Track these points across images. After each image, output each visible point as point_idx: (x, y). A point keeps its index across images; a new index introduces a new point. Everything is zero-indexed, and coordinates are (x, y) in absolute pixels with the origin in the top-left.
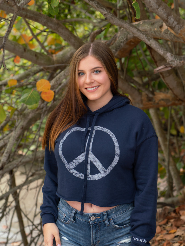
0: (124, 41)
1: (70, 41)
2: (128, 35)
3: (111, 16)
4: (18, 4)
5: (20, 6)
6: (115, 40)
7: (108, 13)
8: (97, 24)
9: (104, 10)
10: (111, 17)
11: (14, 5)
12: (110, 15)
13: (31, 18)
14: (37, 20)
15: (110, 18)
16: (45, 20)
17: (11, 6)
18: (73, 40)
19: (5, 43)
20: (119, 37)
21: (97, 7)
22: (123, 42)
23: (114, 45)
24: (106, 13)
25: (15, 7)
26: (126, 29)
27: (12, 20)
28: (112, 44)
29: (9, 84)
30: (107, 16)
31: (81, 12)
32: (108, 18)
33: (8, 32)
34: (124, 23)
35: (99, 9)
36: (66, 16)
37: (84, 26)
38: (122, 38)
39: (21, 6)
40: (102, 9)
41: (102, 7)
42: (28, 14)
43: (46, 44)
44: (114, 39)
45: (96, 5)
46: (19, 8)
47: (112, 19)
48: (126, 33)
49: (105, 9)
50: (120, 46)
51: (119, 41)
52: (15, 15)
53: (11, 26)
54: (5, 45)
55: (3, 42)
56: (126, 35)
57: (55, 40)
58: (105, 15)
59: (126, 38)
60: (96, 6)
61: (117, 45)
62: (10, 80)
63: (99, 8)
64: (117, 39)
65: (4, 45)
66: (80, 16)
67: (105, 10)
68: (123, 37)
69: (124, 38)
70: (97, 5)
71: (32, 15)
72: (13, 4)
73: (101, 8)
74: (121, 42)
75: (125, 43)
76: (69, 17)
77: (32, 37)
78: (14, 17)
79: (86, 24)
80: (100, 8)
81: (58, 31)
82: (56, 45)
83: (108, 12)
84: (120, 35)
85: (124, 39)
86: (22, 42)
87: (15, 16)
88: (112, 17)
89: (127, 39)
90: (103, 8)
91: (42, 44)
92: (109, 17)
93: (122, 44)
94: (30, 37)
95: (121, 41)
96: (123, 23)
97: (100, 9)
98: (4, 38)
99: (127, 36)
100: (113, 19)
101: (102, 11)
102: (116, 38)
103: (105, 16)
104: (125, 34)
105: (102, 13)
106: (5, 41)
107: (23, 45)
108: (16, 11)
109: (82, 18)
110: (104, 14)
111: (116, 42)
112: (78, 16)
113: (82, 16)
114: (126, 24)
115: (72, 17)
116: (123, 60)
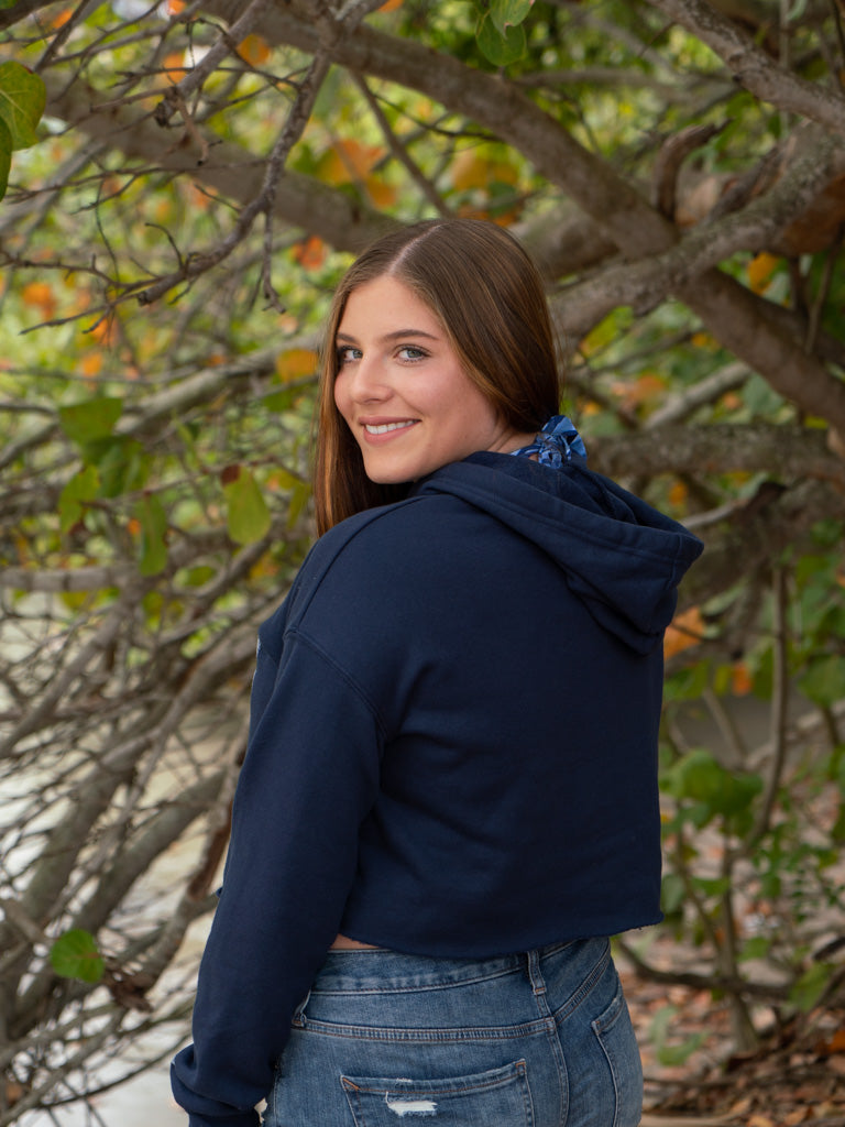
0: (818, 178)
1: (564, 177)
2: (837, 152)
3: (763, 65)
4: (332, 9)
5: (344, 18)
6: (775, 174)
7: (747, 51)
8: (681, 95)
9: (729, 38)
10: (761, 72)
11: (318, 18)
12: (759, 61)
13: (390, 74)
14: (414, 82)
15: (757, 75)
16: (453, 83)
17: (301, 17)
18: (579, 174)
19: (274, 187)
20: (791, 161)
21: (699, 23)
22: (813, 184)
23: (770, 195)
24: (739, 50)
25: (323, 23)
26: (828, 126)
27: (307, 82)
28: (762, 193)
29: (284, 369)
30: (744, 67)
31: (605, 38)
32: (748, 73)
33: (289, 140)
34: (820, 98)
35: (708, 33)
36: (537, 53)
37: (620, 100)
38: (807, 163)
39: (348, 19)
40: (720, 32)
41: (722, 26)
42: (378, 53)
43: (445, 182)
44: (769, 167)
45: (693, 16)
46: (339, 29)
47: (767, 79)
48: (824, 140)
49: (733, 34)
50: (798, 203)
51: (793, 181)
52: (322, 59)
53: (304, 112)
54: (274, 197)
55: (266, 185)
56: (824, 153)
57: (490, 165)
58: (736, 59)
59: (823, 166)
60: (691, 21)
61: (784, 197)
62: (287, 354)
63: (705, 28)
64: (784, 171)
65: (270, 199)
66: (602, 57)
67: (736, 39)
68: (812, 160)
69: (819, 163)
70: (696, 13)
71: (393, 59)
72: (312, 11)
73: (716, 28)
74: (804, 185)
75: (819, 187)
76: (550, 58)
77: (385, 151)
78: (318, 71)
79: (626, 92)
80: (711, 29)
81: (513, 132)
82: (493, 191)
83: (749, 46)
84: (798, 153)
85: (818, 171)
86: (339, 175)
87: (320, 65)
88: (768, 72)
89: (828, 171)
90: (727, 29)
91: (428, 186)
92: (753, 70)
93: (807, 194)
94: (374, 151)
95: (802, 178)
96: (818, 97)
97: (713, 36)
98: (269, 168)
99: (830, 156)
100: (773, 79)
101: (721, 42)
102: (777, 165)
103: (734, 65)
104: (820, 147)
105: (719, 51)
106: (275, 181)
107: (343, 188)
108: (325, 43)
109: (609, 65)
110: (728, 57)
111: (779, 183)
112: (592, 53)
113: (609, 54)
114: (830, 101)
115: (566, 61)
116: (805, 263)
